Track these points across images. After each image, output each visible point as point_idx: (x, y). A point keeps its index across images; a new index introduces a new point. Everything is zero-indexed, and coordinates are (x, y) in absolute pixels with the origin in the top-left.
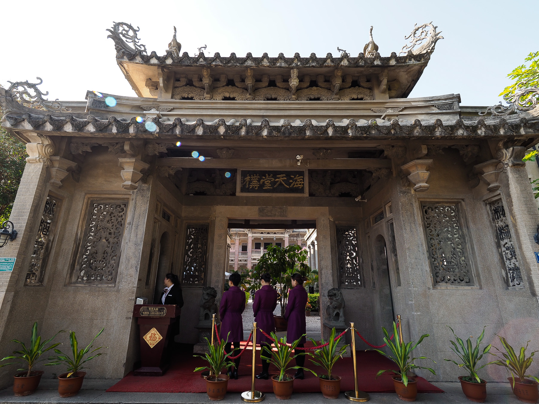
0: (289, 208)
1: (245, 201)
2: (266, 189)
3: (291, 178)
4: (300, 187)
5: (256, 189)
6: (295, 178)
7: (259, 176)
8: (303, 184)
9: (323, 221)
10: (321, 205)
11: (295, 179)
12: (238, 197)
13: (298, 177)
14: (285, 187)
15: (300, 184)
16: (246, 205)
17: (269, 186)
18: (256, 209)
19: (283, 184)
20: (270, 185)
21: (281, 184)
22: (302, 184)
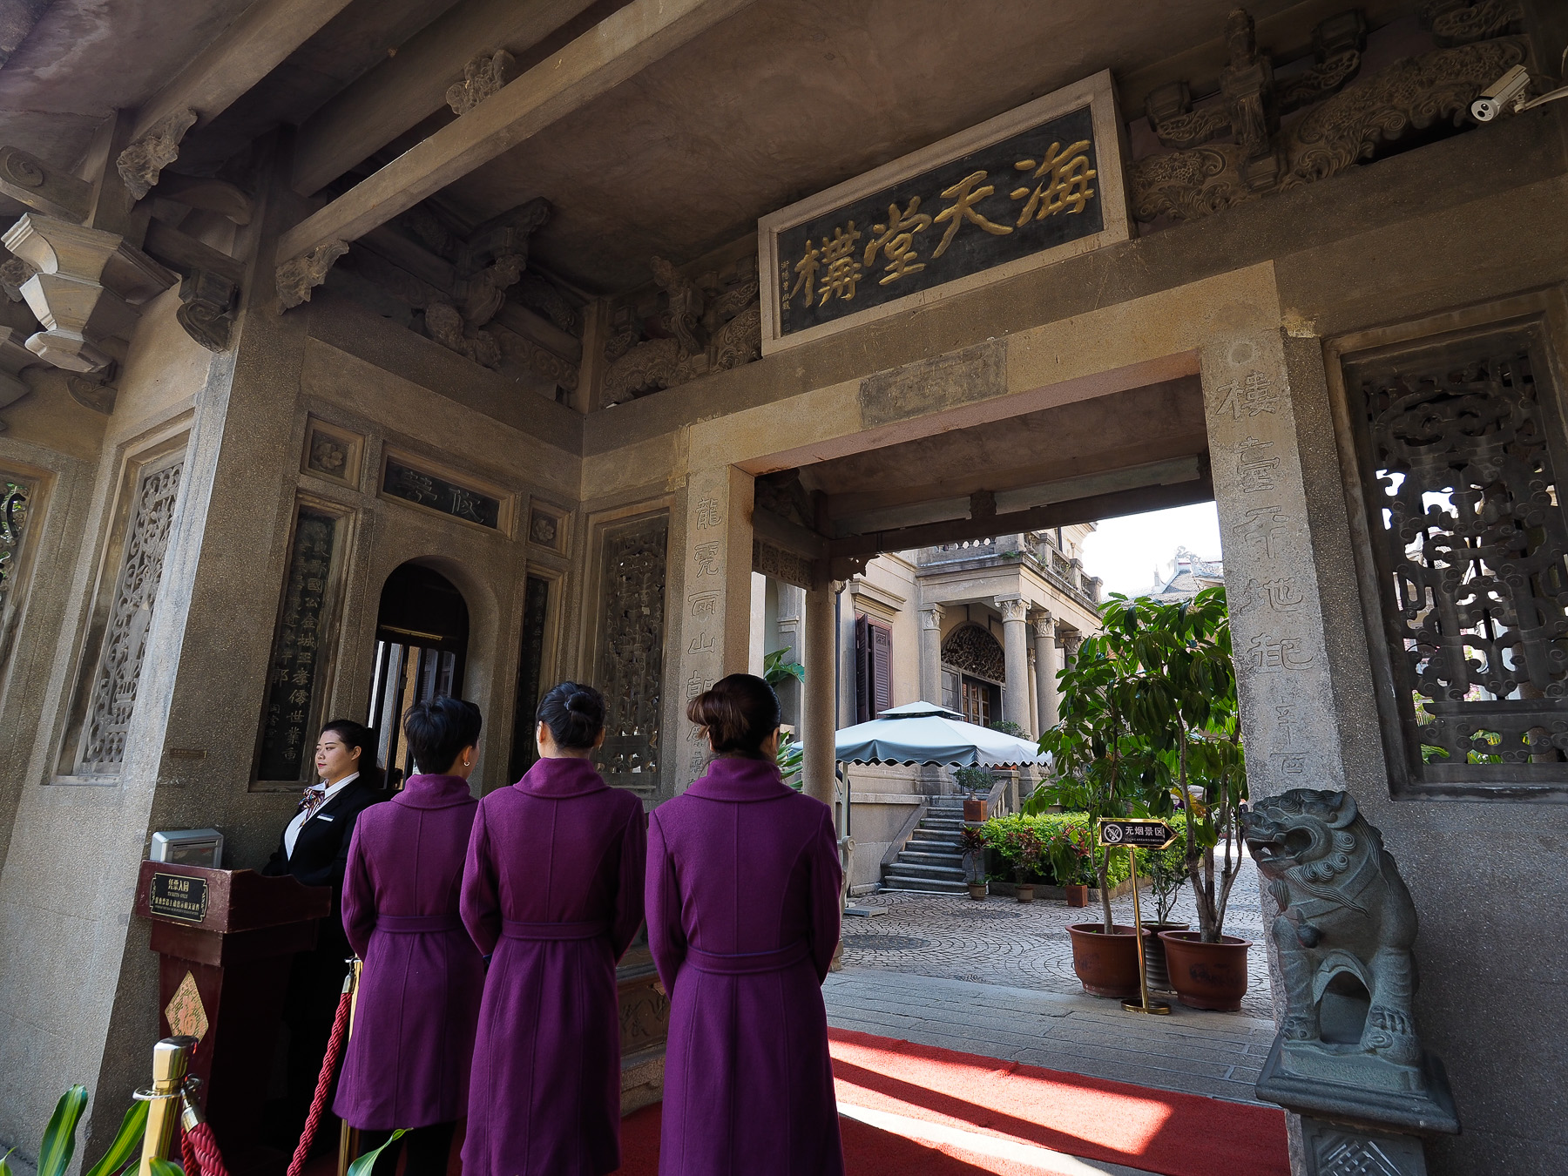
0: (1018, 341)
1: (800, 372)
2: (893, 282)
3: (1019, 177)
4: (1072, 205)
5: (848, 296)
6: (1039, 165)
7: (856, 228)
8: (1093, 183)
9: (1242, 354)
10: (1223, 264)
11: (1040, 171)
12: (773, 358)
13: (1058, 154)
14: (989, 234)
15: (1076, 188)
16: (806, 385)
17: (911, 262)
18: (848, 392)
19: (977, 228)
20: (912, 254)
21: (968, 228)
22: (1084, 186)
